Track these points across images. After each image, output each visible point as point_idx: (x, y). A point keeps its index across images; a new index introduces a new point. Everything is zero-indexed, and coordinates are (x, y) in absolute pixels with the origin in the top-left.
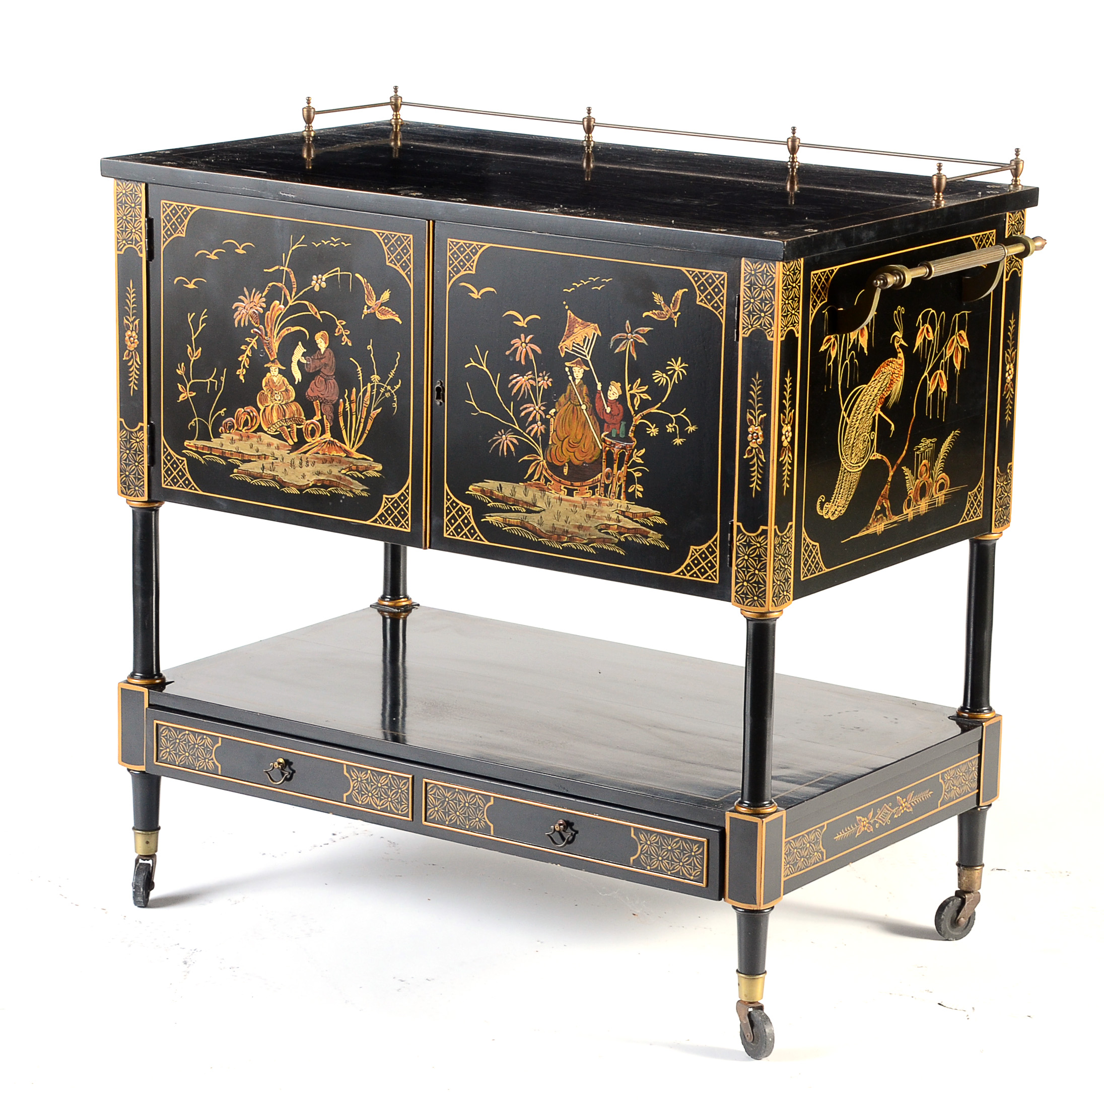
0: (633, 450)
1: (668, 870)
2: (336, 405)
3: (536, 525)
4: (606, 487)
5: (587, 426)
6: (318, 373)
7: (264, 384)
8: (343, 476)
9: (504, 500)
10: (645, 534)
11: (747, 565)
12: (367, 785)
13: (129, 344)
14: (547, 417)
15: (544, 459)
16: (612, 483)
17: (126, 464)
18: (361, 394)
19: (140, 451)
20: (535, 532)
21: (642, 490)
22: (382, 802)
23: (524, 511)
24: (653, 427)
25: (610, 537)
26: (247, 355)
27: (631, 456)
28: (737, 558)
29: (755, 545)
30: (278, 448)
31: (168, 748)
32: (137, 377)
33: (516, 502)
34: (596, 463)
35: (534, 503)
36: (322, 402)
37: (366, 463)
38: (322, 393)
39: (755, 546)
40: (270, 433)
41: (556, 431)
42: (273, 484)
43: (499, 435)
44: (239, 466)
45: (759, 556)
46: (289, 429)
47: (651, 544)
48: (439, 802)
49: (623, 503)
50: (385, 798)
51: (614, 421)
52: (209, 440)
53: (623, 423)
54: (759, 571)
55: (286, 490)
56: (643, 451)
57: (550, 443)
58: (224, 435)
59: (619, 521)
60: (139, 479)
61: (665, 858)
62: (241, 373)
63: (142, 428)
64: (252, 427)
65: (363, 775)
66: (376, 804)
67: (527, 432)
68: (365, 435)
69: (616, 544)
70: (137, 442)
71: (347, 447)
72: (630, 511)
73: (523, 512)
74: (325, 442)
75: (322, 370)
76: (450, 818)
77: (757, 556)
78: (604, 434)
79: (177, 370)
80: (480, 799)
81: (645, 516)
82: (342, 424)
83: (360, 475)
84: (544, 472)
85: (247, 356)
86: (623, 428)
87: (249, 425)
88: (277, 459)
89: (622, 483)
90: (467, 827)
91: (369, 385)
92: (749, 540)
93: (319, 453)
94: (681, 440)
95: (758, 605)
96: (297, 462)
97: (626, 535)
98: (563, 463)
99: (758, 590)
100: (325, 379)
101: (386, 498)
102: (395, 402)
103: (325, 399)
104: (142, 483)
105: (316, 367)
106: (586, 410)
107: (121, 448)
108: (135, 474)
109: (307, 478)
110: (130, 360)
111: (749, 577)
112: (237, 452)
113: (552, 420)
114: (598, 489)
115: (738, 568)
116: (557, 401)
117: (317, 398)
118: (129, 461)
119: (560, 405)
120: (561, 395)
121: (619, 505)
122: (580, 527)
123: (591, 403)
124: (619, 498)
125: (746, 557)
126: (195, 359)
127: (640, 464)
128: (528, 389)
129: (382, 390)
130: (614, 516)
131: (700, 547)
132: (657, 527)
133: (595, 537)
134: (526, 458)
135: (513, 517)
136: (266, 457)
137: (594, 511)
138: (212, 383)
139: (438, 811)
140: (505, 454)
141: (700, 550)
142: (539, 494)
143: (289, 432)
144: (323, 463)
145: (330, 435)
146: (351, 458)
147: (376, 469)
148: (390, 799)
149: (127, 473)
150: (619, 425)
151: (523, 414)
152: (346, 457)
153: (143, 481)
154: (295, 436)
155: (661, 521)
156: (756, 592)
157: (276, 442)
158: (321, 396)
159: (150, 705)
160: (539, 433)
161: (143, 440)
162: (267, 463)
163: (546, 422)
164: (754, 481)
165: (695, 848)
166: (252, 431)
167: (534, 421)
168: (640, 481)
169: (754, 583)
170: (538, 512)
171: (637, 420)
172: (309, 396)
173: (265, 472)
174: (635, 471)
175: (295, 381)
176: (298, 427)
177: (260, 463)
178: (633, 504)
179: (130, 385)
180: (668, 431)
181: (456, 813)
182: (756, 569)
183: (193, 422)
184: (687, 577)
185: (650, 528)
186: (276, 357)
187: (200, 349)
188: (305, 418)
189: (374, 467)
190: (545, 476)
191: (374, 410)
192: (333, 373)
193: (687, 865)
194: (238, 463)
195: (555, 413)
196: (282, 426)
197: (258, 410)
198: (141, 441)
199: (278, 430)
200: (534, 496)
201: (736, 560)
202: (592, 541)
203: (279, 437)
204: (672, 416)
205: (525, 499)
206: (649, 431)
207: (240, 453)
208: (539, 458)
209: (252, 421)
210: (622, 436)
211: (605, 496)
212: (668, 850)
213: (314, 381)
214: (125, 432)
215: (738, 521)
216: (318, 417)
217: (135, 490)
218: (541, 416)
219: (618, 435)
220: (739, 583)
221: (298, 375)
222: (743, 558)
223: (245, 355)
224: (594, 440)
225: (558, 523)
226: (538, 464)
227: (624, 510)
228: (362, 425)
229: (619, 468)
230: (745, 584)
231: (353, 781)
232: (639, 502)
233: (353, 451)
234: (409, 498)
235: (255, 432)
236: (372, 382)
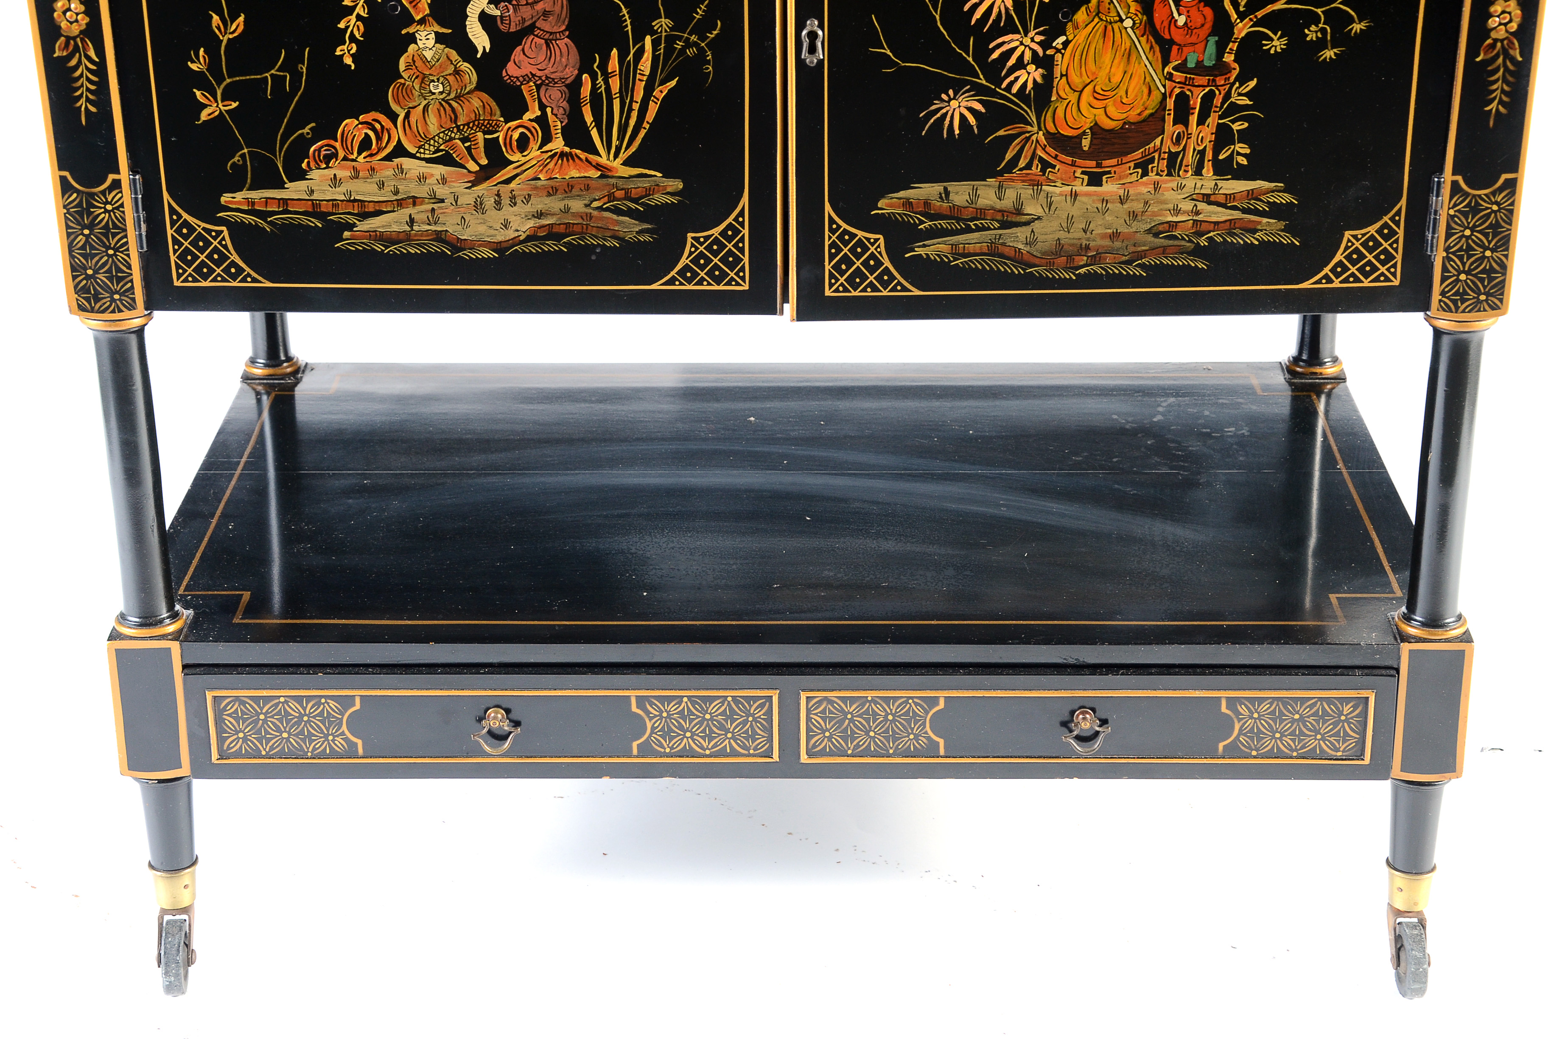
0: (1233, 84)
1: (1292, 750)
2: (574, 87)
3: (1021, 246)
4: (1173, 158)
5: (1133, 58)
6: (529, 30)
7: (402, 66)
8: (595, 213)
9: (955, 214)
10: (1251, 226)
11: (1468, 244)
12: (681, 721)
13: (64, 24)
14: (1048, 52)
15: (1040, 129)
16: (1184, 149)
17: (85, 256)
18: (631, 57)
19: (115, 226)
20: (1018, 259)
21: (1248, 151)
22: (712, 743)
23: (997, 225)
24: (1275, 38)
25: (1176, 243)
26: (358, 15)
27: (1228, 96)
28: (1448, 235)
29: (1487, 208)
30: (444, 181)
31: (241, 731)
32: (93, 87)
33: (981, 213)
34: (1151, 119)
35: (1017, 210)
36: (541, 84)
37: (645, 182)
38: (539, 67)
39: (1490, 210)
40: (422, 156)
41: (1066, 75)
42: (435, 248)
43: (943, 101)
44: (354, 225)
45: (1495, 226)
46: (467, 145)
47: (1263, 242)
48: (832, 724)
49: (1208, 181)
50: (720, 735)
51: (1193, 39)
52: (281, 186)
53: (1213, 40)
54: (1493, 250)
55: (466, 254)
56: (1253, 84)
57: (1054, 98)
58: (315, 174)
59: (1198, 213)
60: (119, 279)
61: (1286, 733)
62: (346, 52)
63: (116, 184)
64: (380, 150)
65: (672, 707)
66: (702, 748)
67: (1004, 86)
68: (642, 133)
69: (1190, 253)
70: (106, 211)
71: (603, 160)
72: (1220, 192)
73: (995, 229)
74: (552, 157)
75: (537, 24)
76: (855, 743)
77: (1491, 226)
78: (1172, 65)
79: (189, 63)
80: (916, 704)
81: (1251, 195)
82: (589, 118)
83: (633, 206)
84: (1040, 153)
85: (359, 18)
86: (1211, 48)
87: (374, 146)
88: (442, 201)
89: (1206, 147)
90: (891, 751)
91: (648, 40)
92: (1476, 202)
93: (539, 179)
94: (1335, 50)
95: (1487, 308)
96: (490, 202)
97: (1211, 234)
98: (1080, 131)
99: (1488, 284)
100: (546, 41)
101: (692, 238)
102: (708, 62)
103: (547, 78)
104: (130, 285)
105: (524, 20)
106: (1132, 28)
107: (68, 227)
108: (109, 271)
109: (514, 225)
110: (70, 57)
111: (1472, 264)
112: (350, 201)
113: (1058, 56)
114: (1155, 164)
115: (1448, 253)
116: (1071, 20)
117: (527, 78)
118: (92, 248)
119: (1076, 27)
120: (1079, 9)
121: (1199, 185)
122: (1115, 236)
123: (1143, 14)
124: (1198, 172)
125: (1467, 232)
126: (231, 36)
127: (1246, 107)
128: (1007, 9)
129: (679, 45)
130: (1188, 206)
131: (1363, 231)
132: (1275, 212)
133: (1147, 248)
134: (1001, 133)
135: (973, 240)
136: (415, 201)
137: (1146, 203)
138: (278, 81)
139: (830, 739)
140: (957, 132)
141: (1364, 235)
142: (1027, 192)
143: (468, 149)
144: (549, 195)
145: (563, 143)
146: (613, 177)
147: (669, 190)
148: (729, 735)
149: (90, 272)
150: (1203, 43)
151: (995, 55)
152: (601, 177)
153: (131, 281)
154: (483, 155)
155: (1286, 198)
156: (1485, 287)
157: (439, 170)
158: (539, 73)
159: (185, 667)
160: (1030, 85)
161: (122, 205)
162: (420, 212)
163: (1045, 63)
164: (1495, 97)
165: (1347, 709)
166: (379, 157)
167: (1020, 64)
168: (1243, 136)
169: (1481, 272)
170: (1027, 224)
171: (1242, 29)
172: (510, 77)
173: (416, 228)
174: (1233, 122)
175: (477, 52)
176: (487, 136)
177: (403, 214)
178: (1228, 179)
179: (78, 104)
180: (1308, 39)
181: (867, 733)
182: (1486, 248)
183: (236, 159)
184: (1336, 284)
185: (1263, 214)
186: (427, 11)
187: (241, 19)
188: (502, 119)
189: (665, 187)
190: (1041, 160)
191: (661, 84)
192: (564, 27)
193: (1330, 736)
194: (352, 219)
195: (1066, 44)
196: (451, 139)
197: (393, 117)
198: (117, 208)
199: (442, 147)
200: (1019, 197)
201: (1446, 241)
202: (1141, 255)
203: (447, 160)
204: (1319, 11)
205: (999, 205)
206: (1267, 45)
207: (355, 200)
208: (1029, 128)
209: (379, 138)
210: (1207, 63)
211: (1169, 174)
212: (1293, 721)
213: (519, 48)
214: (75, 195)
215: (1454, 174)
216: (534, 112)
217: (113, 300)
218: (1034, 53)
219: (1199, 63)
220: (1450, 277)
221: (481, 40)
222: (1461, 234)
223: (353, 18)
224: (1148, 79)
225: (1070, 236)
226: (1028, 139)
227: (1209, 192)
228: (634, 115)
229: (1201, 122)
230: (1463, 277)
231: (651, 719)
232: (1241, 174)
233: (617, 164)
234: (746, 231)
235: (388, 158)
236: (656, 32)
